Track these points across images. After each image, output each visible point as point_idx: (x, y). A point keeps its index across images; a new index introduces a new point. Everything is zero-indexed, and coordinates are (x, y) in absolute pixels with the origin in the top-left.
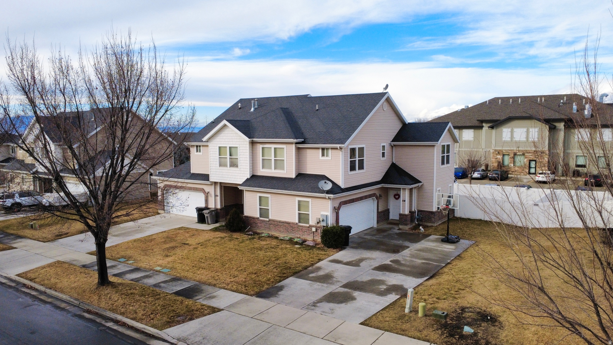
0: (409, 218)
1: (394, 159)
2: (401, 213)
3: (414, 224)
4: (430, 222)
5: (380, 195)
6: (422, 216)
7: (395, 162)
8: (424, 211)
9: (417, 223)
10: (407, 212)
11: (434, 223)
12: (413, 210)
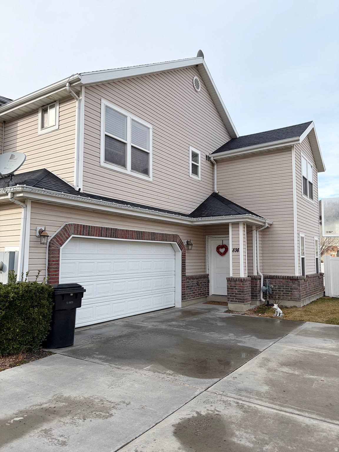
0: (247, 287)
1: (216, 186)
2: (231, 275)
3: (258, 304)
4: (291, 299)
5: (187, 242)
6: (273, 287)
7: (217, 192)
8: (277, 277)
9: (264, 300)
10: (243, 274)
11: (299, 300)
12: (255, 274)
